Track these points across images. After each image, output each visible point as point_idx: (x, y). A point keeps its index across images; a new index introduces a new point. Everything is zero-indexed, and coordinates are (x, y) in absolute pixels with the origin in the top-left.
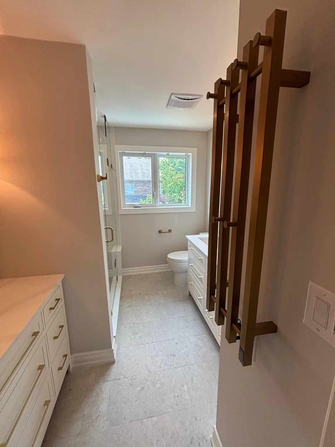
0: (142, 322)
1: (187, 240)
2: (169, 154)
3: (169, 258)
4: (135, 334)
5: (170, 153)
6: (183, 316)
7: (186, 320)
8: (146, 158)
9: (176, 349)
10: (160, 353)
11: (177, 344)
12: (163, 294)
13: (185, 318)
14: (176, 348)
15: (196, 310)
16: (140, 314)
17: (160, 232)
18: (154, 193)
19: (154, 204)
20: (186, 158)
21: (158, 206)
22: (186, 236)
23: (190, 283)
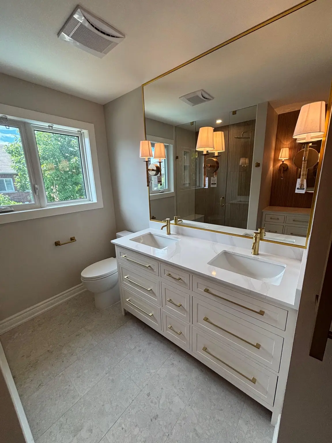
0: (79, 398)
1: (113, 245)
2: (52, 127)
3: (84, 278)
4: (77, 430)
5: (55, 126)
6: (133, 347)
7: (140, 351)
8: (8, 127)
9: (152, 405)
10: (136, 431)
11: (149, 395)
12: (90, 331)
13: (138, 349)
14: (152, 402)
15: (143, 329)
16: (68, 387)
17: (57, 244)
18: (36, 186)
19: (37, 204)
20: (78, 137)
21: (46, 206)
22: (111, 241)
23: (127, 300)
